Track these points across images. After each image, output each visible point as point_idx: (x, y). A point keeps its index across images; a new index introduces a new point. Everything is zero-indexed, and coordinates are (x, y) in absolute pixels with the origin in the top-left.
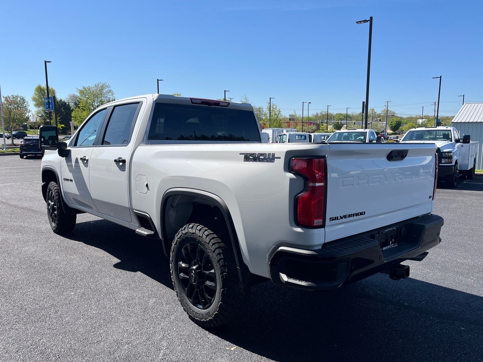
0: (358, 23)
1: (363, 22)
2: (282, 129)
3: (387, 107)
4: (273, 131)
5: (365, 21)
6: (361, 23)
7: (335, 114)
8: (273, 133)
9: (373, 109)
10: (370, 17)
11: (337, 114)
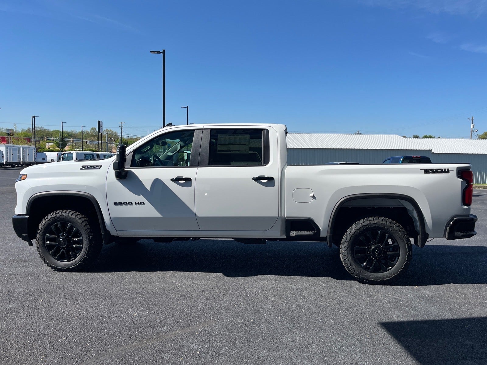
0: (152, 52)
1: (156, 53)
2: (19, 146)
3: (122, 128)
4: (7, 148)
5: (158, 52)
6: (154, 53)
7: (52, 131)
8: (7, 150)
9: (94, 128)
10: (163, 50)
11: (54, 131)
